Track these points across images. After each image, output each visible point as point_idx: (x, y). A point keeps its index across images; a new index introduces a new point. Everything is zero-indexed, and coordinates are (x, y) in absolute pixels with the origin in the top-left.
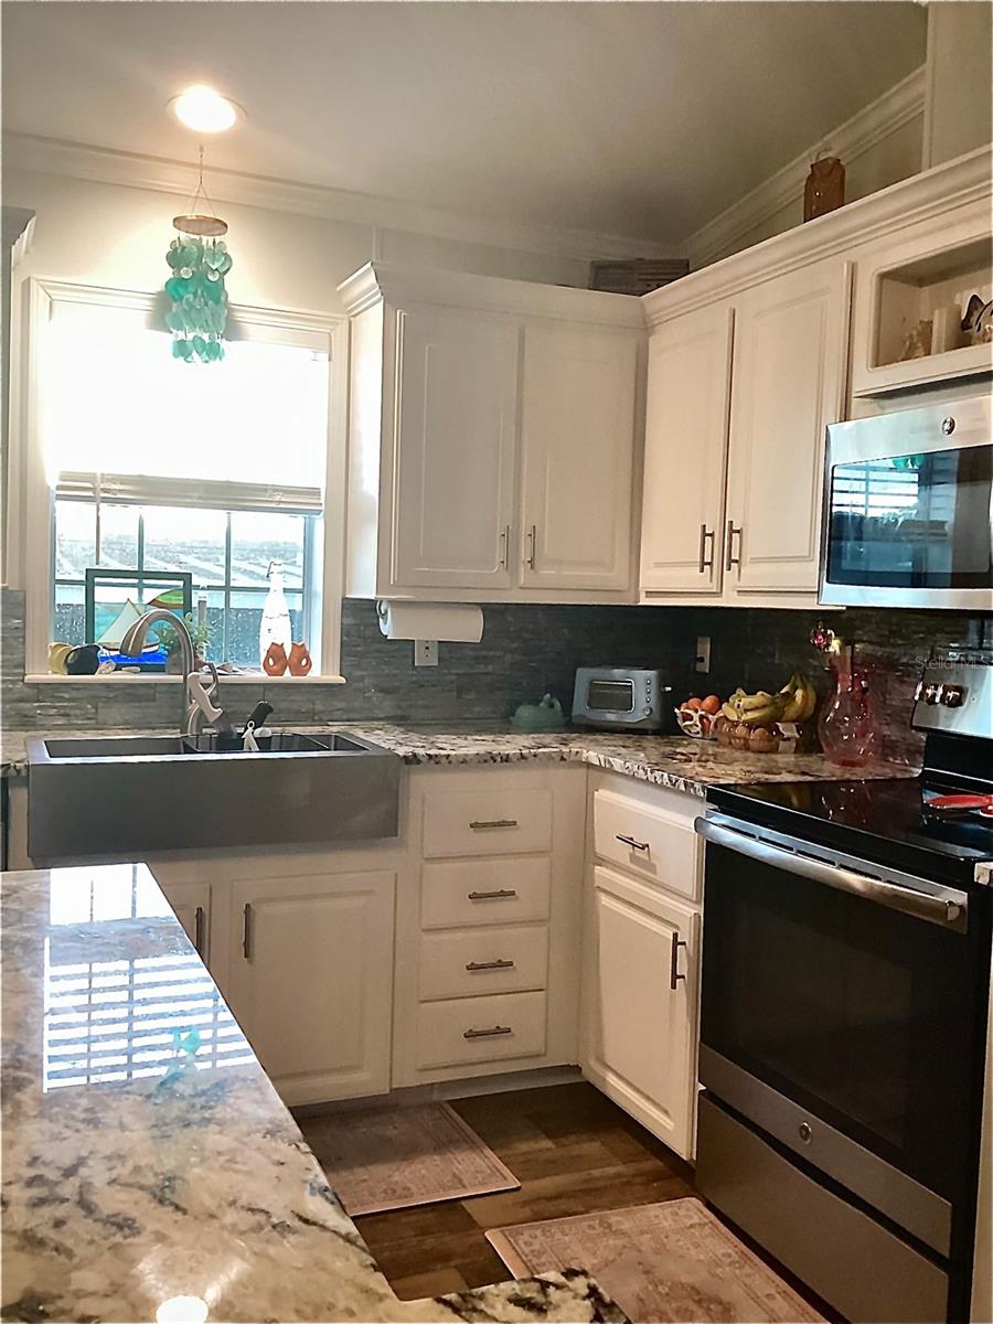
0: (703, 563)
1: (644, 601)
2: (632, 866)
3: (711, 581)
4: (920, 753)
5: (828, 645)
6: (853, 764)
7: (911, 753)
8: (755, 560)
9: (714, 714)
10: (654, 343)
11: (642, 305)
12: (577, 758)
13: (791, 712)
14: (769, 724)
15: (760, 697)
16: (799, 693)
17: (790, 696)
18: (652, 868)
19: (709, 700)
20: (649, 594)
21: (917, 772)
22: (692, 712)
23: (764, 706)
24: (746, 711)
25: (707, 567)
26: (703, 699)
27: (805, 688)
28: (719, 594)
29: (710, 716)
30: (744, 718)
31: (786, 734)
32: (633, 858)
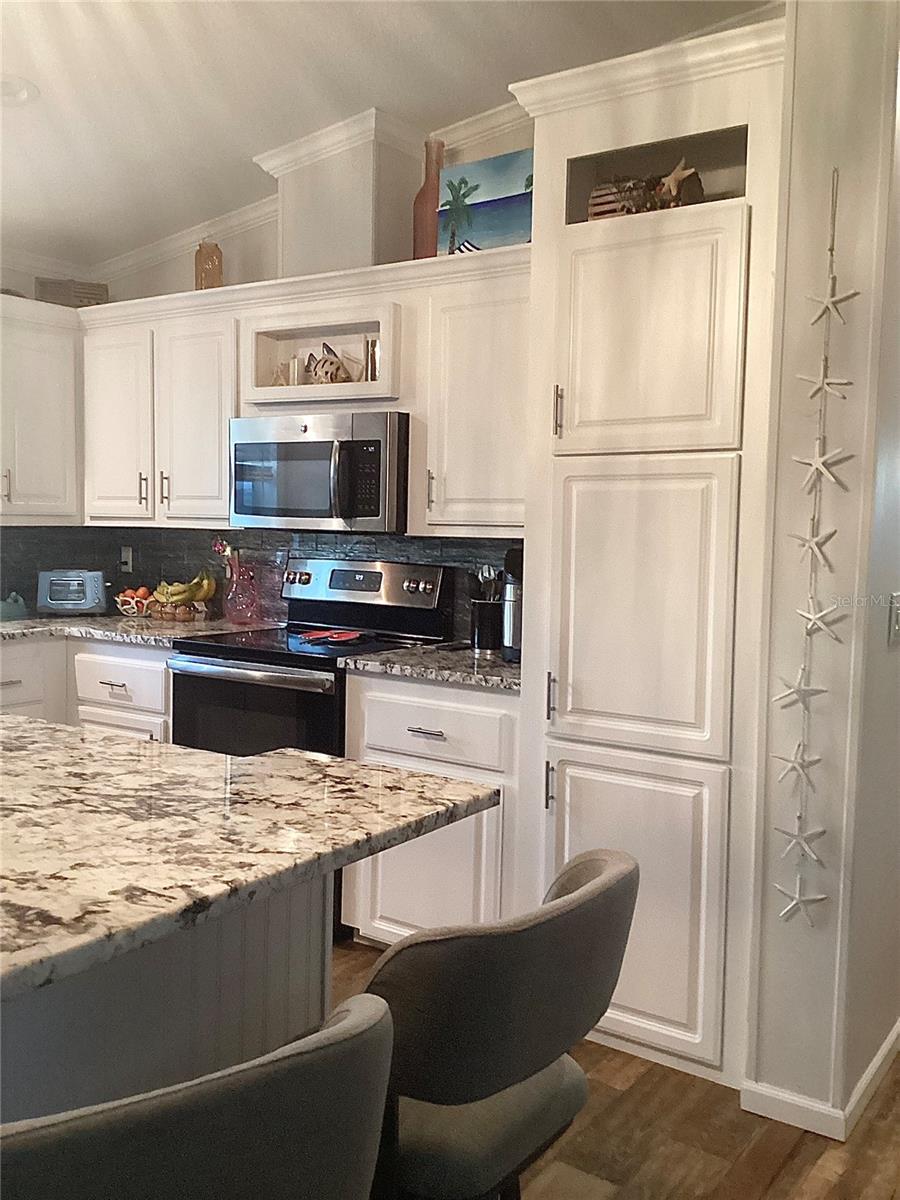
0: (142, 498)
1: (88, 523)
2: (111, 700)
3: (147, 509)
4: (284, 614)
5: (224, 551)
6: (245, 624)
7: (279, 614)
8: (179, 498)
9: (146, 599)
10: (88, 343)
11: (78, 316)
12: (61, 633)
13: (201, 594)
14: (188, 603)
15: (177, 587)
16: (205, 582)
17: (199, 585)
18: (130, 699)
19: (142, 591)
20: (92, 518)
21: (284, 625)
22: (129, 600)
23: (184, 592)
24: (172, 595)
25: (144, 501)
26: (136, 590)
27: (208, 579)
28: (152, 519)
29: (144, 601)
30: (172, 600)
31: (200, 609)
32: (112, 695)
